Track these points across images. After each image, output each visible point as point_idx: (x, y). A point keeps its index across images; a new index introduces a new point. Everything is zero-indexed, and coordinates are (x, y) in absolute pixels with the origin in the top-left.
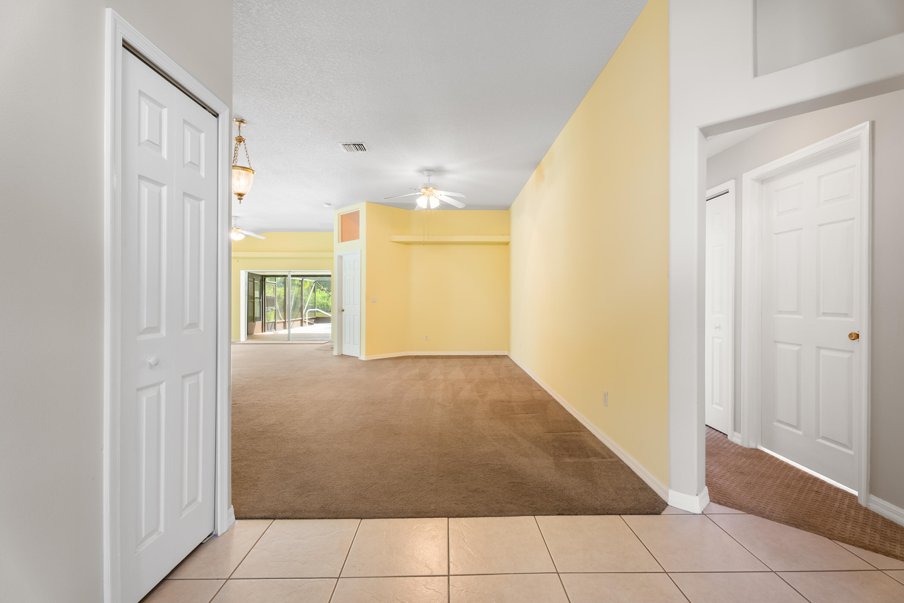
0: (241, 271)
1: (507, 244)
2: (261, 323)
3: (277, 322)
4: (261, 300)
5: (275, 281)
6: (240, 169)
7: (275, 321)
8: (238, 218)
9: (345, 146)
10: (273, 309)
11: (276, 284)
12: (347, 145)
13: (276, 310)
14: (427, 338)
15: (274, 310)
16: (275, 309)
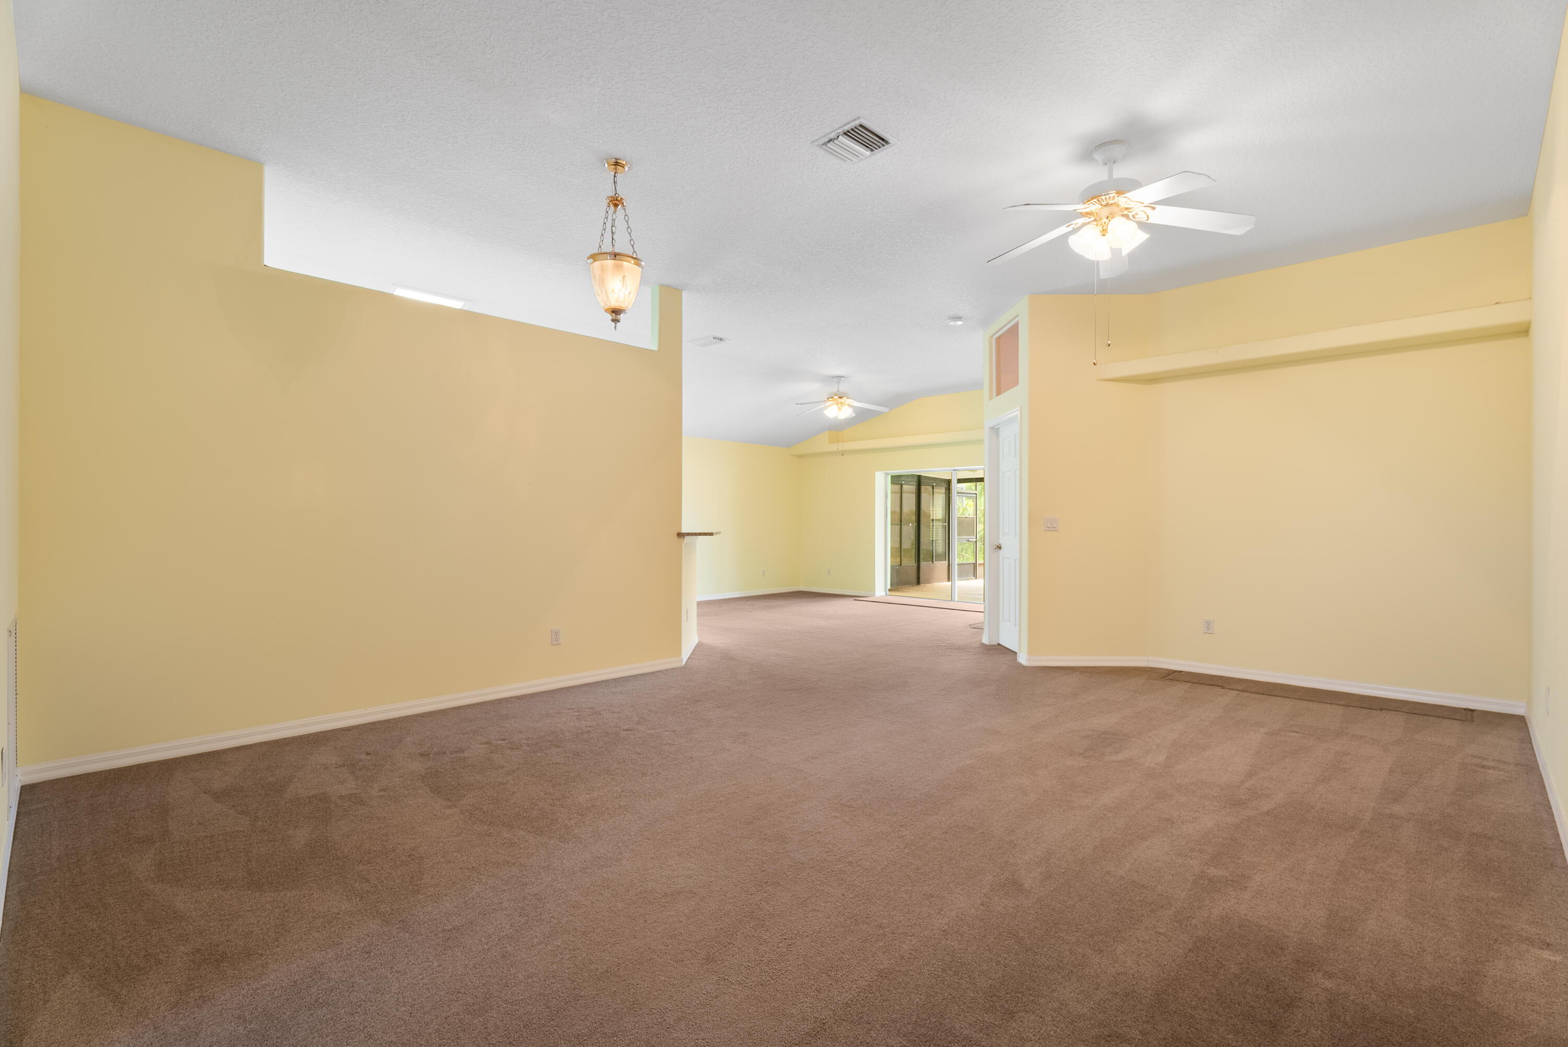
0: (877, 473)
1: (1523, 331)
2: (947, 565)
3: (979, 564)
4: (946, 524)
5: (976, 490)
6: (609, 258)
7: (975, 562)
8: (843, 379)
9: (829, 145)
10: (970, 540)
11: (976, 494)
12: (831, 142)
13: (976, 542)
14: (1208, 628)
15: (972, 541)
16: (975, 540)
